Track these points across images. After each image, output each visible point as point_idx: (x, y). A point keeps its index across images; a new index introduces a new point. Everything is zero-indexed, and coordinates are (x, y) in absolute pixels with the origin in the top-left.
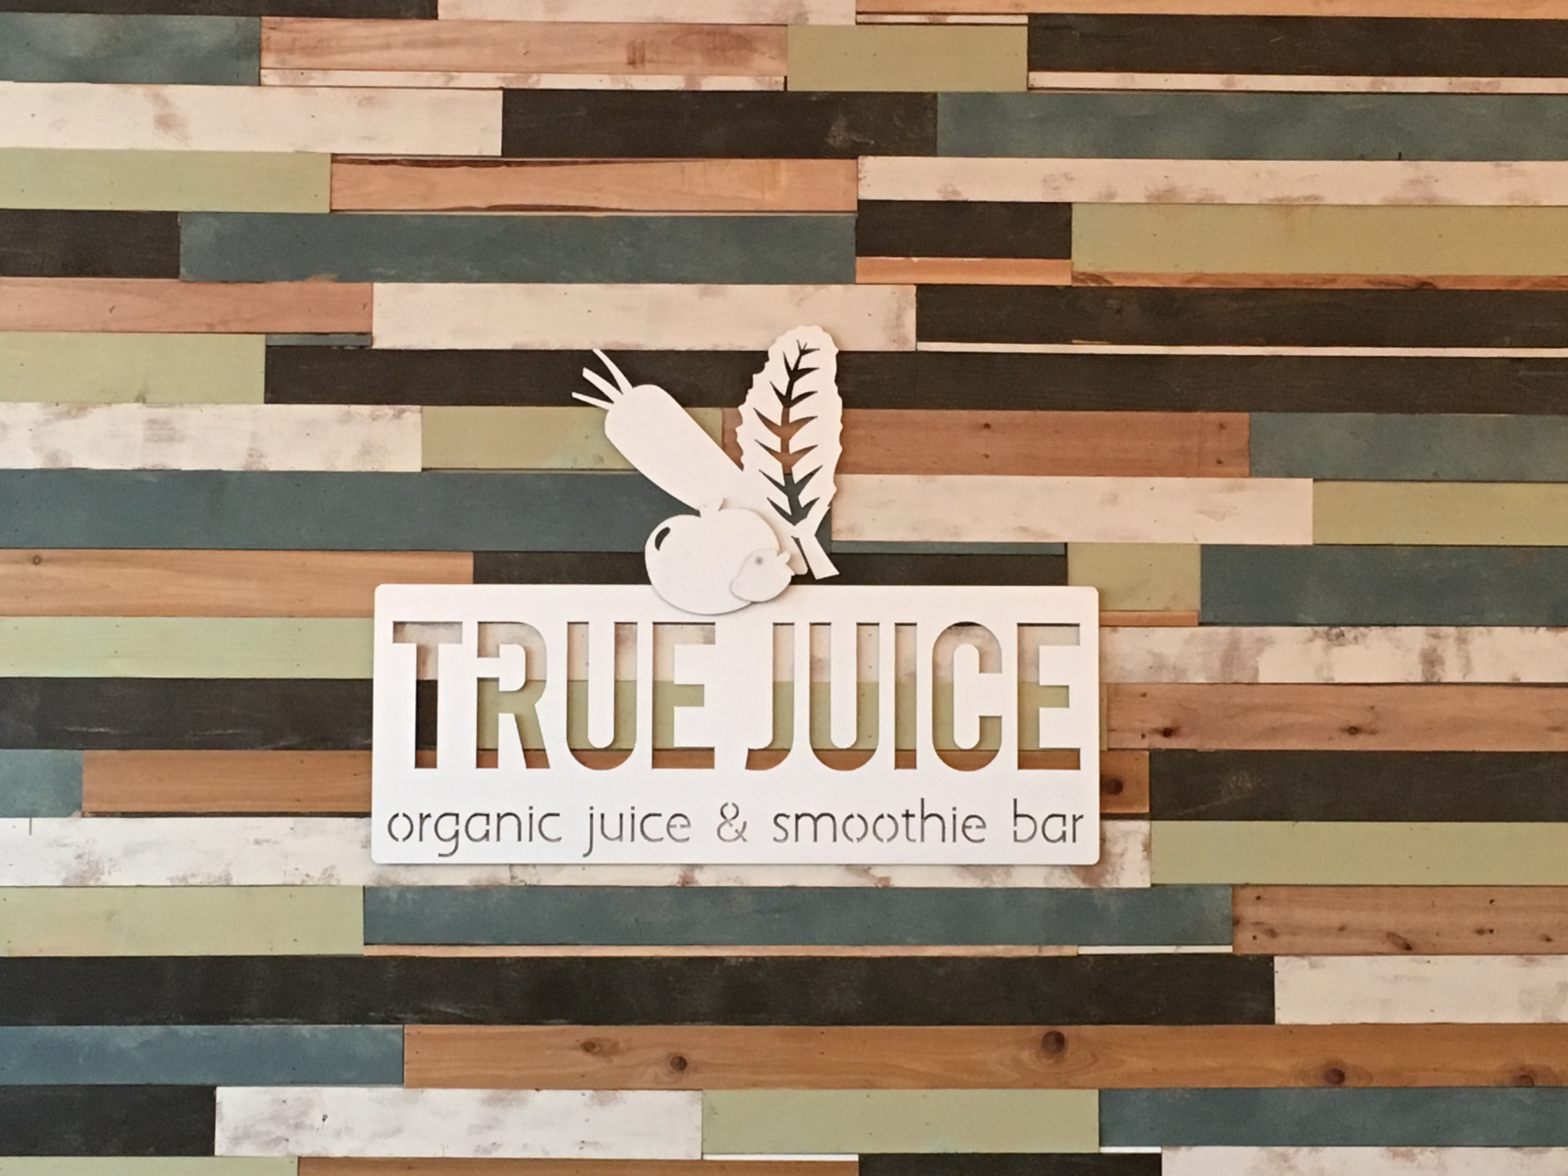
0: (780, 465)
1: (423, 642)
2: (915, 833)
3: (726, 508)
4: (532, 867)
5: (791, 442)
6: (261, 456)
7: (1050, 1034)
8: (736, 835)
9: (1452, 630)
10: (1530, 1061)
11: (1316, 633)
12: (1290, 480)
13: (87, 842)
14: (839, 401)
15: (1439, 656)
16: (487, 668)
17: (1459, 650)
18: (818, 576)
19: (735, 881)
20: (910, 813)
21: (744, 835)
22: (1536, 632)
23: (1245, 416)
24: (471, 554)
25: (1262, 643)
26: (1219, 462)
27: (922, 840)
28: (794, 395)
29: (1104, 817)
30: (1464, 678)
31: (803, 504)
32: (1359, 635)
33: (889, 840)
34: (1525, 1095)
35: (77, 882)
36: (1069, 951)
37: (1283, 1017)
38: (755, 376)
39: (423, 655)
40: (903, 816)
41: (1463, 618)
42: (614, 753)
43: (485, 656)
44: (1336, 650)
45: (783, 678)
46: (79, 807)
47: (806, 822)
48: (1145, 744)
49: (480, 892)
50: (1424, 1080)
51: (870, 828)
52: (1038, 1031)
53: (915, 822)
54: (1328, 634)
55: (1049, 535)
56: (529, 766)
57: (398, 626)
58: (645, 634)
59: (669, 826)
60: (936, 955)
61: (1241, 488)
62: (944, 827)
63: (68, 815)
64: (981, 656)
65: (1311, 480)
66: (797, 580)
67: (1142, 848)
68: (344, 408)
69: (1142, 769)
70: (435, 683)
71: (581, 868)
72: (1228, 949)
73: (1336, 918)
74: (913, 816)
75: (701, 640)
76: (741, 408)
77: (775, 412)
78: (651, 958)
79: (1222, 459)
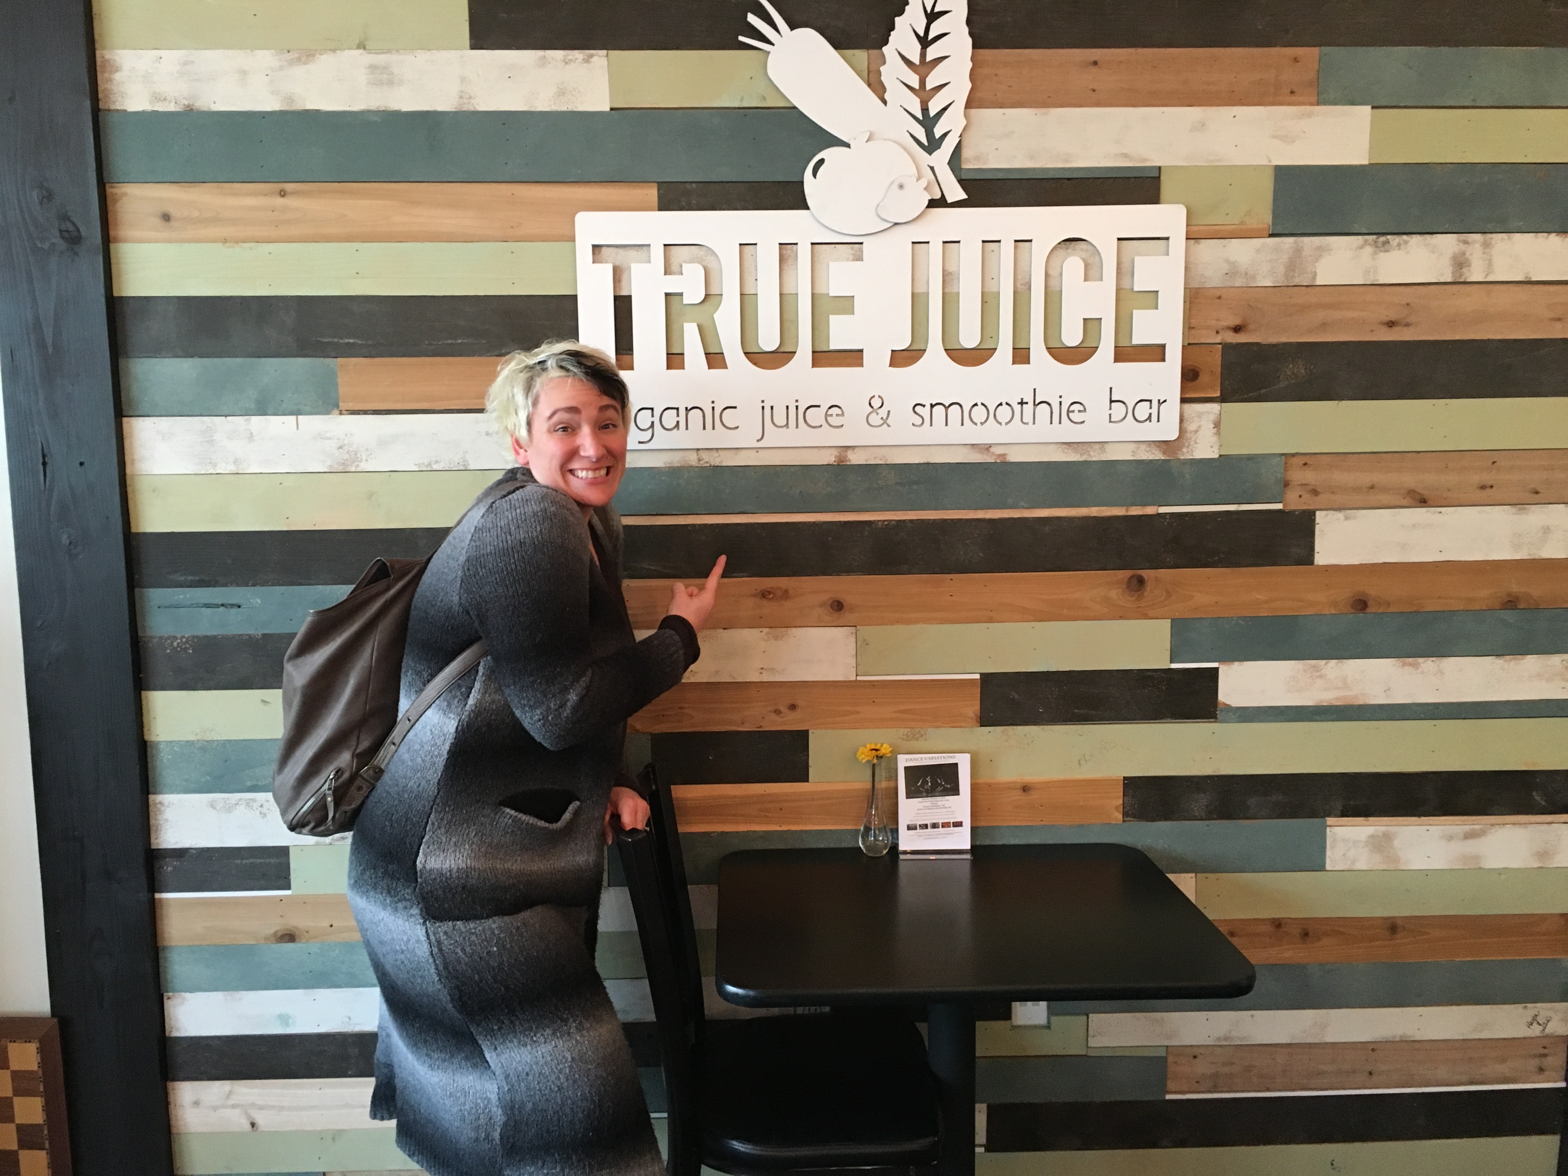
0: (918, 100)
1: (617, 263)
2: (1028, 417)
3: (873, 140)
4: (715, 451)
5: (927, 79)
6: (470, 98)
7: (1132, 577)
8: (882, 422)
9: (1478, 237)
10: (1515, 588)
11: (1366, 241)
12: (1352, 107)
13: (346, 435)
14: (969, 41)
15: (1467, 259)
16: (673, 284)
17: (1484, 253)
18: (950, 200)
19: (881, 460)
20: (1024, 401)
21: (888, 421)
22: (1547, 237)
23: (1315, 51)
24: (656, 185)
25: (1321, 251)
26: (1292, 92)
27: (1034, 423)
28: (931, 36)
29: (1183, 400)
30: (1486, 277)
31: (937, 135)
32: (1401, 242)
33: (1007, 424)
34: (1509, 616)
35: (340, 469)
36: (1150, 510)
37: (1322, 558)
38: (897, 19)
39: (618, 274)
40: (1019, 403)
41: (1490, 227)
42: (780, 354)
43: (670, 274)
44: (1382, 255)
45: (920, 289)
46: (338, 406)
47: (939, 411)
48: (1218, 339)
49: (673, 472)
50: (1432, 606)
51: (991, 414)
52: (1124, 575)
53: (1028, 409)
54: (1376, 242)
55: (1146, 160)
56: (709, 368)
57: (596, 248)
58: (804, 253)
59: (826, 415)
60: (1043, 516)
61: (1309, 115)
62: (1052, 413)
63: (328, 413)
64: (1086, 267)
65: (1369, 107)
66: (933, 204)
67: (1213, 426)
68: (540, 53)
69: (1215, 360)
70: (629, 298)
71: (755, 451)
72: (1279, 506)
73: (1366, 478)
74: (1027, 403)
75: (851, 257)
76: (884, 49)
77: (914, 52)
78: (814, 523)
79: (1295, 90)
